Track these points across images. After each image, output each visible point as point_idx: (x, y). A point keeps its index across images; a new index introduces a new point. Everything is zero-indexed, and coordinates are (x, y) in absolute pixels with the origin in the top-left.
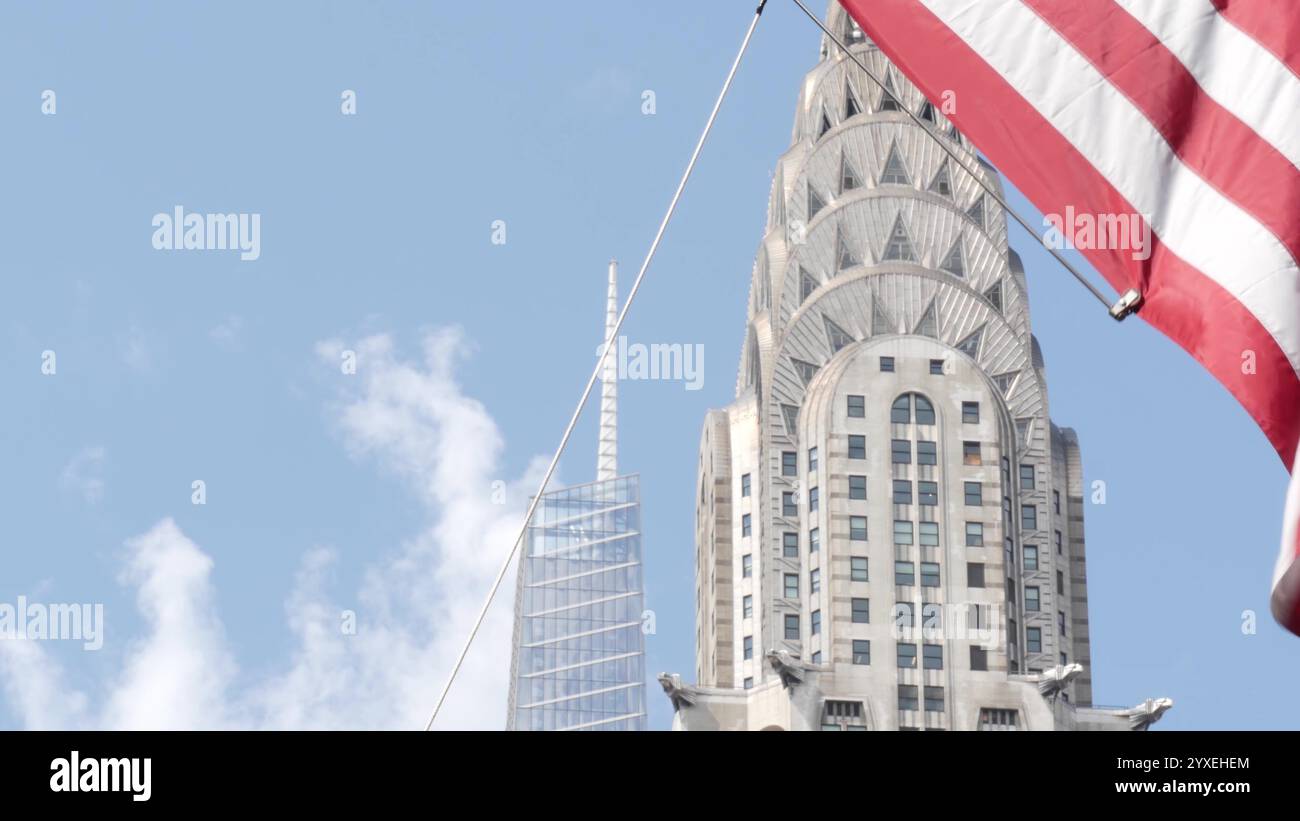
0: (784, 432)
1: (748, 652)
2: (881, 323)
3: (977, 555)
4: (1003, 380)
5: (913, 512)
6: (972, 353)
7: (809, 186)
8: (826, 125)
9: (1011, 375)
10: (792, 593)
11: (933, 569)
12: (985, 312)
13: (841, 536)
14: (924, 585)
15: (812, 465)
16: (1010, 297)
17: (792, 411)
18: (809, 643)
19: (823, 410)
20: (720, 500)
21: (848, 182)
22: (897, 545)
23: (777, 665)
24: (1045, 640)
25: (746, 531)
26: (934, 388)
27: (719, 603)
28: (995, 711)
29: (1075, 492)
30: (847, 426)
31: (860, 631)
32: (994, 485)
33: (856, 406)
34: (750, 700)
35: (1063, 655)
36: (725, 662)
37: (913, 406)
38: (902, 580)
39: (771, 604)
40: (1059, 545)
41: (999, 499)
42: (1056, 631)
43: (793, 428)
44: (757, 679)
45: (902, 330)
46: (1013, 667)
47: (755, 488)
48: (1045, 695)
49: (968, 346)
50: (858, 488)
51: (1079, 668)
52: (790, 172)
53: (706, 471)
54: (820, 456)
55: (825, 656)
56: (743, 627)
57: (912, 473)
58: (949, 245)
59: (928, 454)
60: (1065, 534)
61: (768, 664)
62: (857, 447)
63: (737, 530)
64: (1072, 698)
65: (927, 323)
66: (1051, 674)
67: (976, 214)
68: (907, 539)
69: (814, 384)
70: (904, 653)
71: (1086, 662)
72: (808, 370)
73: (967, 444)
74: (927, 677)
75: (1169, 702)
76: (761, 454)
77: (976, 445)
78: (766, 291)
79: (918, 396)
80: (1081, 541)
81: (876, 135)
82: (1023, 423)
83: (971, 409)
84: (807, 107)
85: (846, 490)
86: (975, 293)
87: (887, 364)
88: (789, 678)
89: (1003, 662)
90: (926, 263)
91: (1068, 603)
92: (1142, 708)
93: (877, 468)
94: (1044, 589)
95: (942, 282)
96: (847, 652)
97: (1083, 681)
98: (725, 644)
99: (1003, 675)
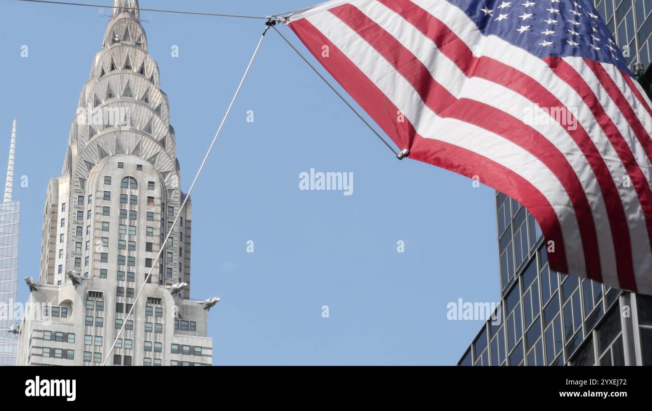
0: (79, 188)
1: (60, 271)
2: (119, 149)
3: (150, 240)
4: (164, 174)
5: (127, 222)
6: (153, 163)
7: (95, 96)
8: (103, 73)
9: (167, 173)
10: (78, 250)
11: (133, 244)
12: (159, 148)
13: (99, 229)
14: (129, 250)
15: (89, 201)
16: (169, 143)
17: (83, 181)
18: (84, 269)
19: (95, 181)
20: (53, 213)
21: (110, 95)
22: (120, 234)
23: (71, 276)
24: (174, 273)
25: (62, 225)
26: (138, 175)
27: (50, 251)
28: (153, 299)
29: (188, 218)
30: (103, 188)
31: (103, 266)
32: (158, 214)
33: (108, 180)
34: (60, 289)
35: (180, 279)
36: (51, 274)
37: (129, 181)
38: (121, 247)
39: (70, 253)
40: (181, 238)
41: (160, 219)
42: (178, 270)
43: (83, 187)
44: (63, 281)
45: (127, 153)
46: (161, 282)
47: (67, 208)
48: (172, 294)
49: (152, 160)
50: (106, 211)
51: (186, 284)
52: (88, 89)
53: (48, 201)
54: (93, 198)
55: (90, 274)
56: (58, 261)
57: (127, 207)
58: (147, 122)
59: (134, 200)
60: (183, 234)
61: (68, 276)
62: (107, 196)
63: (59, 224)
64: (182, 295)
65: (137, 151)
66: (175, 286)
67: (158, 111)
68: (124, 232)
69: (92, 171)
70: (120, 275)
71: (188, 282)
72: (90, 165)
73: (149, 197)
74: (128, 284)
75: (218, 299)
76: (70, 196)
77: (153, 198)
78: (76, 135)
79: (132, 178)
80: (189, 237)
81: (122, 78)
82: (171, 191)
83: (151, 184)
84: (96, 65)
85: (102, 212)
86: (155, 141)
87: (121, 165)
88: (75, 282)
89: (157, 280)
90: (138, 128)
91: (183, 260)
92: (208, 301)
93: (114, 205)
94: (174, 254)
95: (143, 135)
96: (98, 273)
97: (186, 289)
98: (51, 267)
99: (157, 285)
